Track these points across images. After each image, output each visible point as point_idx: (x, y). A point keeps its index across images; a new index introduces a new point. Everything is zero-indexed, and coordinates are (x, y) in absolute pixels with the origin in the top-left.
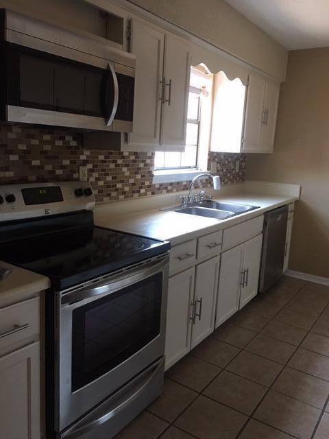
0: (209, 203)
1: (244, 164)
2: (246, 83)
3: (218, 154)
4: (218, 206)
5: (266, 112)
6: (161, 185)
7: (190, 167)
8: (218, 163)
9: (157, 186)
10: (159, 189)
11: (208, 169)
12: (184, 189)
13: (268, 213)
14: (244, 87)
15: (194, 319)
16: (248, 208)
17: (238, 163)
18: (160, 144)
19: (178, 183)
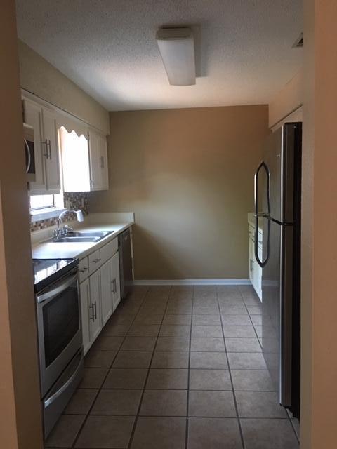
0: (72, 234)
1: (86, 200)
2: (88, 137)
3: (70, 193)
4: (80, 235)
5: (102, 159)
6: (36, 223)
7: (49, 207)
8: (70, 201)
9: (34, 224)
10: (35, 226)
11: (65, 207)
12: (51, 225)
13: (119, 235)
14: (87, 141)
15: (93, 318)
16: (105, 234)
17: (83, 200)
18: (47, 189)
19: (47, 220)
